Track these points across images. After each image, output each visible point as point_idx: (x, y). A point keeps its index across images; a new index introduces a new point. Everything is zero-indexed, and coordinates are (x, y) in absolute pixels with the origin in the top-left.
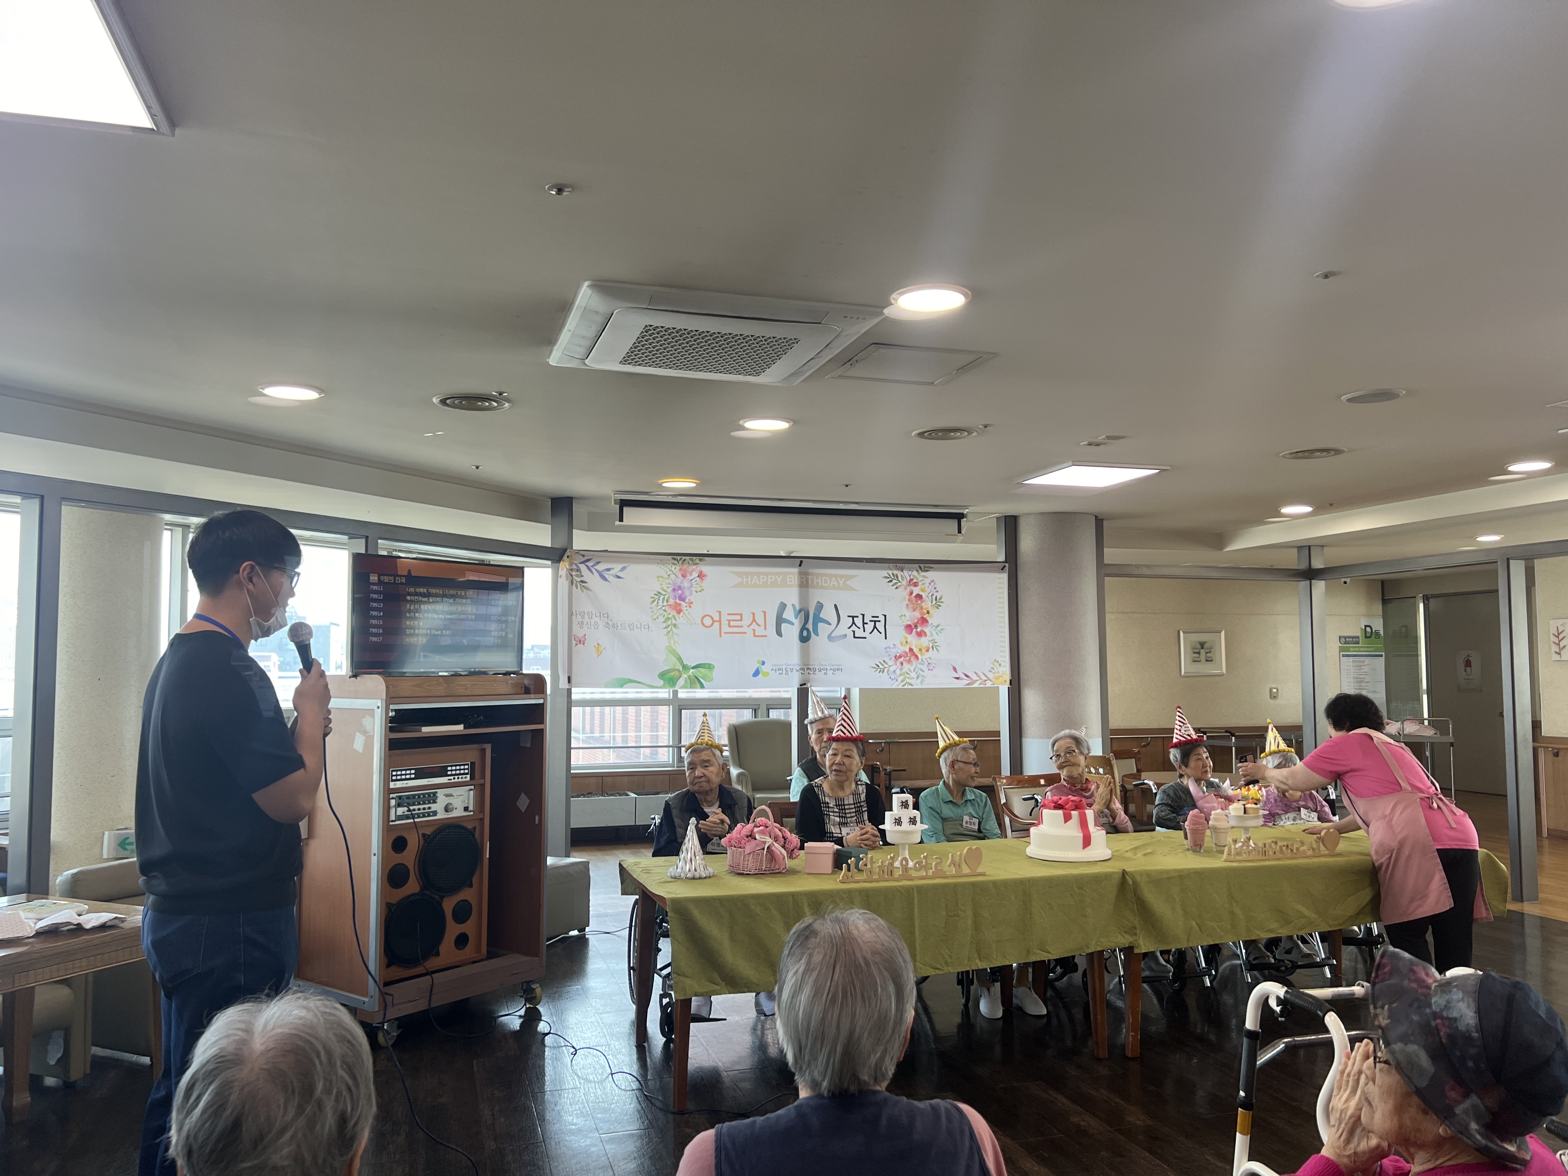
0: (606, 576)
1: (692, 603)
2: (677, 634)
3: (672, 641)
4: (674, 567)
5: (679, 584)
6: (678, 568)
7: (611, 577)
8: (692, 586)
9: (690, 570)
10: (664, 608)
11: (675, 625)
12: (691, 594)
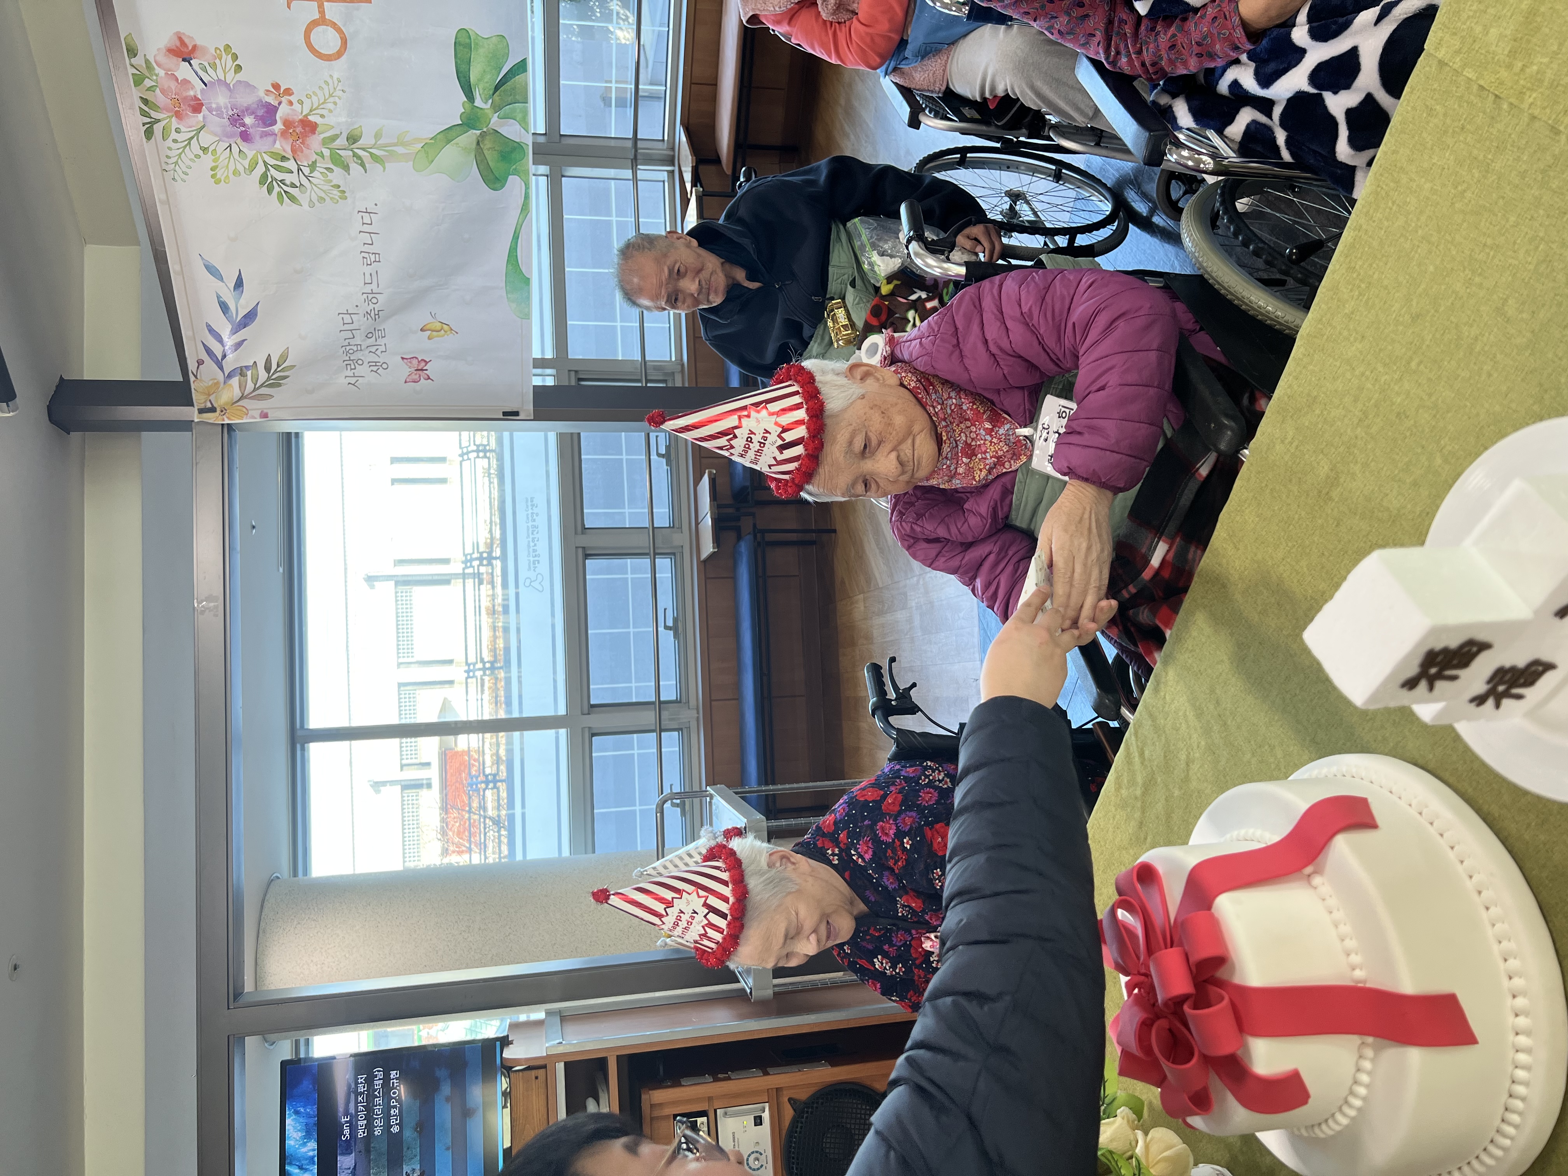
0: (242, 313)
1: (276, 86)
2: (378, 136)
3: (400, 150)
4: (174, 135)
5: (226, 121)
6: (174, 122)
7: (242, 301)
8: (224, 83)
9: (173, 85)
10: (307, 171)
11: (353, 139)
12: (247, 85)
